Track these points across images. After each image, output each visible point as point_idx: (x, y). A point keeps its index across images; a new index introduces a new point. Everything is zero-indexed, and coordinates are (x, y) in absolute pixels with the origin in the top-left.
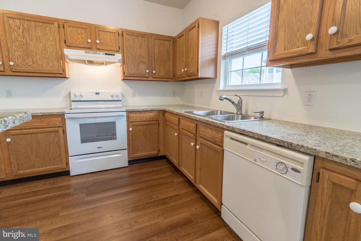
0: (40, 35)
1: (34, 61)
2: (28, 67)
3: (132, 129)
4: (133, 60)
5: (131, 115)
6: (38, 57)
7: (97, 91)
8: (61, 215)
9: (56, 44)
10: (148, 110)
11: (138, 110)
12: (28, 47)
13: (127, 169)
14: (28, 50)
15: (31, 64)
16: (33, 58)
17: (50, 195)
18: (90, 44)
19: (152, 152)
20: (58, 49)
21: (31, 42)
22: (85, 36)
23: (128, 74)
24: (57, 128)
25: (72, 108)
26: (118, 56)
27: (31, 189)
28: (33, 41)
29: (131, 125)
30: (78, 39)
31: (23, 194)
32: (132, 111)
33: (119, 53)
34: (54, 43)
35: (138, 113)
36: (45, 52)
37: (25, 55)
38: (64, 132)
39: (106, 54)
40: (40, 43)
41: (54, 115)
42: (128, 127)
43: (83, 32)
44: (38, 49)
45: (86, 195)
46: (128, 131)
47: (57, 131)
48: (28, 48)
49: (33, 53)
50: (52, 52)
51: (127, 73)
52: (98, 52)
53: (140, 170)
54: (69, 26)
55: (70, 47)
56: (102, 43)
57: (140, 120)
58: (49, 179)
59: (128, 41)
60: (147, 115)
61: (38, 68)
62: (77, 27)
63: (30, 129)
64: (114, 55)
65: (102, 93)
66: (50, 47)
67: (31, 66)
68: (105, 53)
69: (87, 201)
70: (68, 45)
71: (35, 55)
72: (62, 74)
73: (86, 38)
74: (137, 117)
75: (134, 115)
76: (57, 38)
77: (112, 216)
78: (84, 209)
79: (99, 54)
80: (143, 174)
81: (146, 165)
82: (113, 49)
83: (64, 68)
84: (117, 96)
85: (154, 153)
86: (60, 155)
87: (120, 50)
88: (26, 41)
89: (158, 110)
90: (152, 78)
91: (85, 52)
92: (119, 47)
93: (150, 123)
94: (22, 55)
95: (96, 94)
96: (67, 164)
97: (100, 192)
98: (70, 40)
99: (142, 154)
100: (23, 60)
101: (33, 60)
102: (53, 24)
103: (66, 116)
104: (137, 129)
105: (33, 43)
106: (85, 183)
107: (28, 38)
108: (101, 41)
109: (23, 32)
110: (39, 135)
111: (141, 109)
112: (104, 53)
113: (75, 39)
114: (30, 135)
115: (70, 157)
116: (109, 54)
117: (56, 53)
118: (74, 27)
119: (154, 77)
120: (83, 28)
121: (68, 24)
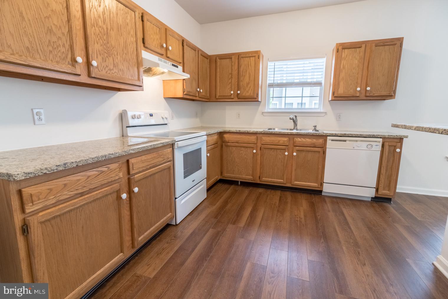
0: (121, 23)
1: (115, 63)
2: (108, 72)
6: (119, 57)
7: (151, 112)
12: (108, 39)
14: (109, 44)
15: (112, 67)
16: (114, 58)
18: (164, 49)
21: (112, 31)
22: (159, 37)
23: (188, 92)
28: (114, 32)
30: (154, 40)
36: (126, 52)
37: (106, 51)
40: (121, 36)
43: (157, 33)
44: (119, 44)
47: (170, 167)
48: (108, 41)
49: (114, 50)
50: (132, 53)
51: (186, 90)
52: (167, 61)
54: (147, 20)
55: (147, 50)
61: (119, 76)
62: (154, 24)
64: (178, 67)
66: (131, 45)
67: (112, 71)
68: (172, 64)
70: (146, 46)
71: (116, 53)
73: (160, 41)
79: (168, 63)
82: (178, 60)
88: (106, 28)
91: (159, 59)
94: (102, 50)
100: (103, 59)
101: (113, 61)
102: (135, 12)
105: (114, 33)
107: (109, 24)
113: (152, 40)
116: (175, 65)
118: (152, 23)
119: (200, 97)
120: (158, 27)
121: (146, 16)
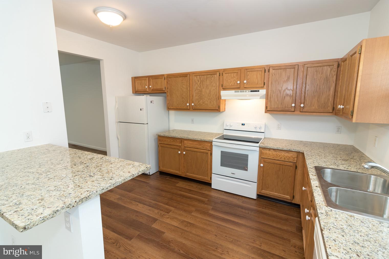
0: (208, 83)
2: (200, 106)
3: (263, 165)
4: (278, 94)
5: (264, 151)
6: (206, 99)
7: (243, 122)
8: (193, 214)
9: (216, 88)
10: (284, 149)
11: (272, 148)
13: (253, 202)
14: (201, 95)
17: (195, 196)
18: (239, 84)
19: (284, 196)
20: (217, 92)
21: (203, 89)
22: (236, 78)
24: (208, 151)
25: (223, 135)
26: (263, 92)
27: (189, 187)
29: (263, 161)
30: (231, 82)
31: (185, 189)
32: (265, 148)
33: (263, 89)
34: (216, 87)
35: (272, 150)
36: (210, 95)
37: (200, 98)
38: (211, 154)
39: (251, 91)
40: (208, 89)
41: (207, 141)
42: (260, 162)
43: (235, 76)
44: (207, 93)
45: (212, 209)
46: (259, 166)
47: (207, 153)
48: (201, 93)
49: (204, 96)
50: (214, 95)
51: (269, 107)
52: (245, 90)
53: (264, 209)
54: (225, 73)
55: (225, 89)
56: (249, 82)
57: (273, 158)
58: (201, 185)
59: (274, 76)
60: (281, 155)
61: (205, 106)
62: (231, 73)
63: (194, 148)
64: (259, 91)
65: (247, 124)
66: (213, 91)
69: (210, 213)
70: (224, 88)
71: (204, 98)
72: (218, 110)
73: (237, 80)
74: (270, 154)
75: (267, 152)
76: (218, 84)
77: (216, 236)
78: (205, 218)
79: (246, 92)
80: (264, 215)
81: (274, 205)
82: (258, 86)
83: (219, 105)
84: (260, 128)
85: (287, 197)
86: (208, 170)
87: (265, 86)
88: (201, 89)
89: (296, 152)
90: (299, 112)
91: (235, 92)
92: (264, 83)
93: (285, 164)
94: (198, 98)
95: (242, 124)
96: (211, 178)
97: (221, 211)
98: (225, 84)
99: (271, 193)
100: (198, 101)
101: (203, 101)
102: (216, 74)
103: (213, 143)
104: (270, 166)
106: (217, 198)
107: (202, 87)
108: (248, 81)
109: (200, 83)
110: (198, 153)
111: (275, 148)
112: (250, 90)
113: (229, 83)
114: (194, 152)
115: (212, 174)
116: (254, 91)
117: (216, 95)
118: (229, 73)
119: (302, 111)
120: (235, 73)
121: (225, 72)
